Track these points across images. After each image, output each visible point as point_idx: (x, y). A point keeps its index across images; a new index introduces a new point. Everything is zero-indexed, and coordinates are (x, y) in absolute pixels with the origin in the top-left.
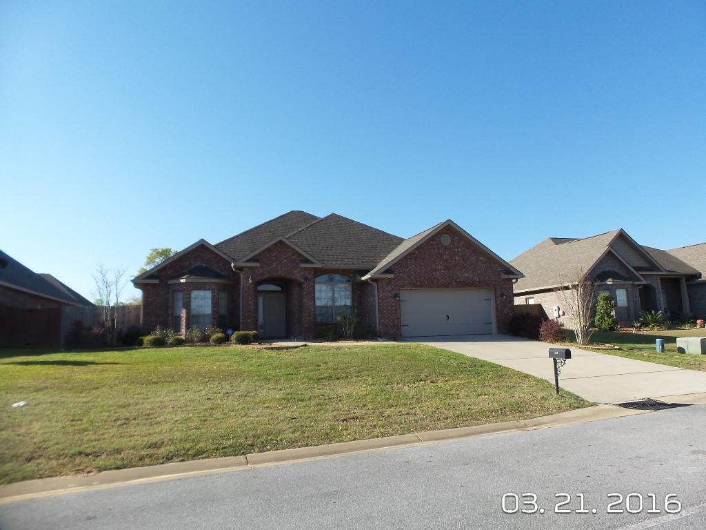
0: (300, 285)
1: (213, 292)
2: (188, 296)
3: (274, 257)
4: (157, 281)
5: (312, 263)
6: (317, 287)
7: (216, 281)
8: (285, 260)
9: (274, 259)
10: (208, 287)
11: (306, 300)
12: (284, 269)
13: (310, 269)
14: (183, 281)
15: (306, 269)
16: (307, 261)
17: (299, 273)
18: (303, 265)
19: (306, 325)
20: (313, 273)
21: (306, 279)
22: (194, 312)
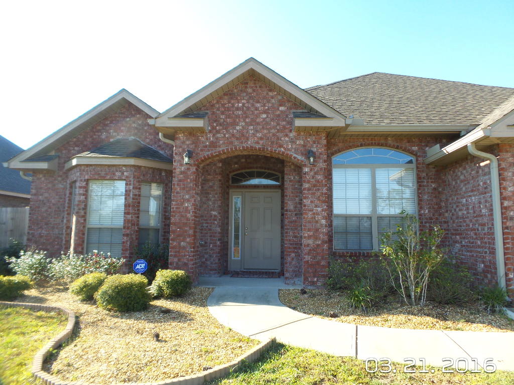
0: (298, 168)
1: (126, 184)
2: (82, 191)
3: (238, 109)
4: (43, 165)
5: (323, 116)
6: (338, 175)
7: (132, 161)
8: (264, 116)
9: (240, 113)
10: (118, 174)
11: (307, 202)
12: (259, 135)
13: (318, 130)
14: (74, 162)
15: (308, 131)
16: (312, 113)
17: (293, 142)
18: (299, 123)
19: (307, 258)
20: (324, 142)
21: (309, 154)
22: (94, 221)
